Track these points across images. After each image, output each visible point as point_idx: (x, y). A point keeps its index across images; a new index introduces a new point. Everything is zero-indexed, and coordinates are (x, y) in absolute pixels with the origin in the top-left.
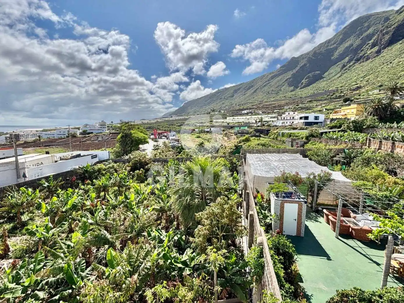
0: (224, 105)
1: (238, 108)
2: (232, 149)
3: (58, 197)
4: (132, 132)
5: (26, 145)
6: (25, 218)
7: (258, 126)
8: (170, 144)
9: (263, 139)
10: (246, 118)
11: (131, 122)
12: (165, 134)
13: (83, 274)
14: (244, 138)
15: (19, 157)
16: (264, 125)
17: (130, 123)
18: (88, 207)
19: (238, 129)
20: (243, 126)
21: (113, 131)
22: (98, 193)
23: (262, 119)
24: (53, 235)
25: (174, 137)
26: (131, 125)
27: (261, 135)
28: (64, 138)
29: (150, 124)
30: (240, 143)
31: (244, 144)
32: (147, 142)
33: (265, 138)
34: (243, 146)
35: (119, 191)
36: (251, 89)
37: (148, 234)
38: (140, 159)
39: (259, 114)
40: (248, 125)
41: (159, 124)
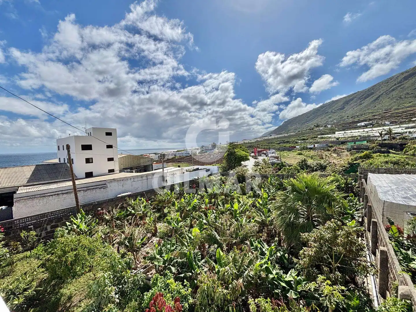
0: (331, 119)
1: (351, 120)
2: (344, 167)
3: (184, 199)
4: (236, 150)
5: (169, 161)
6: (166, 211)
7: (385, 140)
8: (270, 161)
9: (395, 155)
10: (364, 131)
11: (235, 142)
12: (265, 152)
13: (200, 264)
14: (362, 154)
15: (165, 169)
16: (394, 138)
17: (234, 144)
18: (204, 210)
19: (353, 144)
20: (359, 141)
21: (221, 151)
22: (210, 199)
23: (390, 130)
24: (181, 227)
25: (273, 155)
26: (235, 145)
27: (391, 150)
28: (189, 156)
29: (251, 144)
30: (356, 160)
31: (362, 162)
32: (248, 159)
33: (398, 154)
34: (362, 164)
35: (226, 200)
36: (370, 97)
37: (250, 243)
38: (242, 174)
39: (385, 125)
40: (368, 139)
41: (259, 143)
